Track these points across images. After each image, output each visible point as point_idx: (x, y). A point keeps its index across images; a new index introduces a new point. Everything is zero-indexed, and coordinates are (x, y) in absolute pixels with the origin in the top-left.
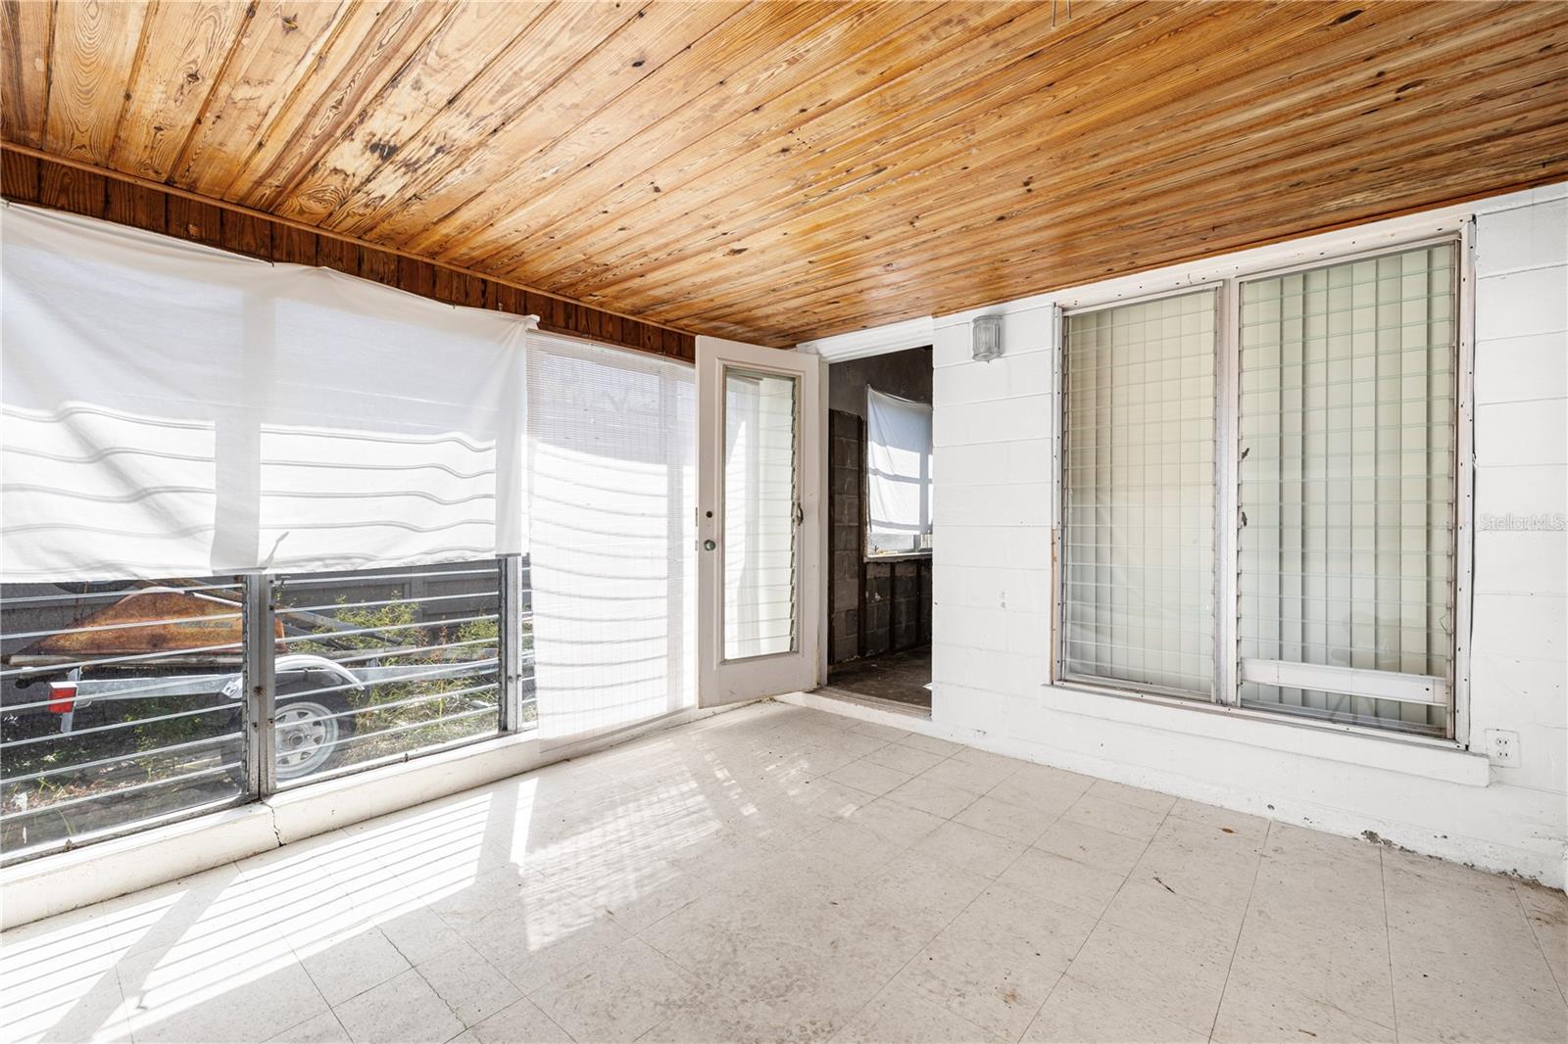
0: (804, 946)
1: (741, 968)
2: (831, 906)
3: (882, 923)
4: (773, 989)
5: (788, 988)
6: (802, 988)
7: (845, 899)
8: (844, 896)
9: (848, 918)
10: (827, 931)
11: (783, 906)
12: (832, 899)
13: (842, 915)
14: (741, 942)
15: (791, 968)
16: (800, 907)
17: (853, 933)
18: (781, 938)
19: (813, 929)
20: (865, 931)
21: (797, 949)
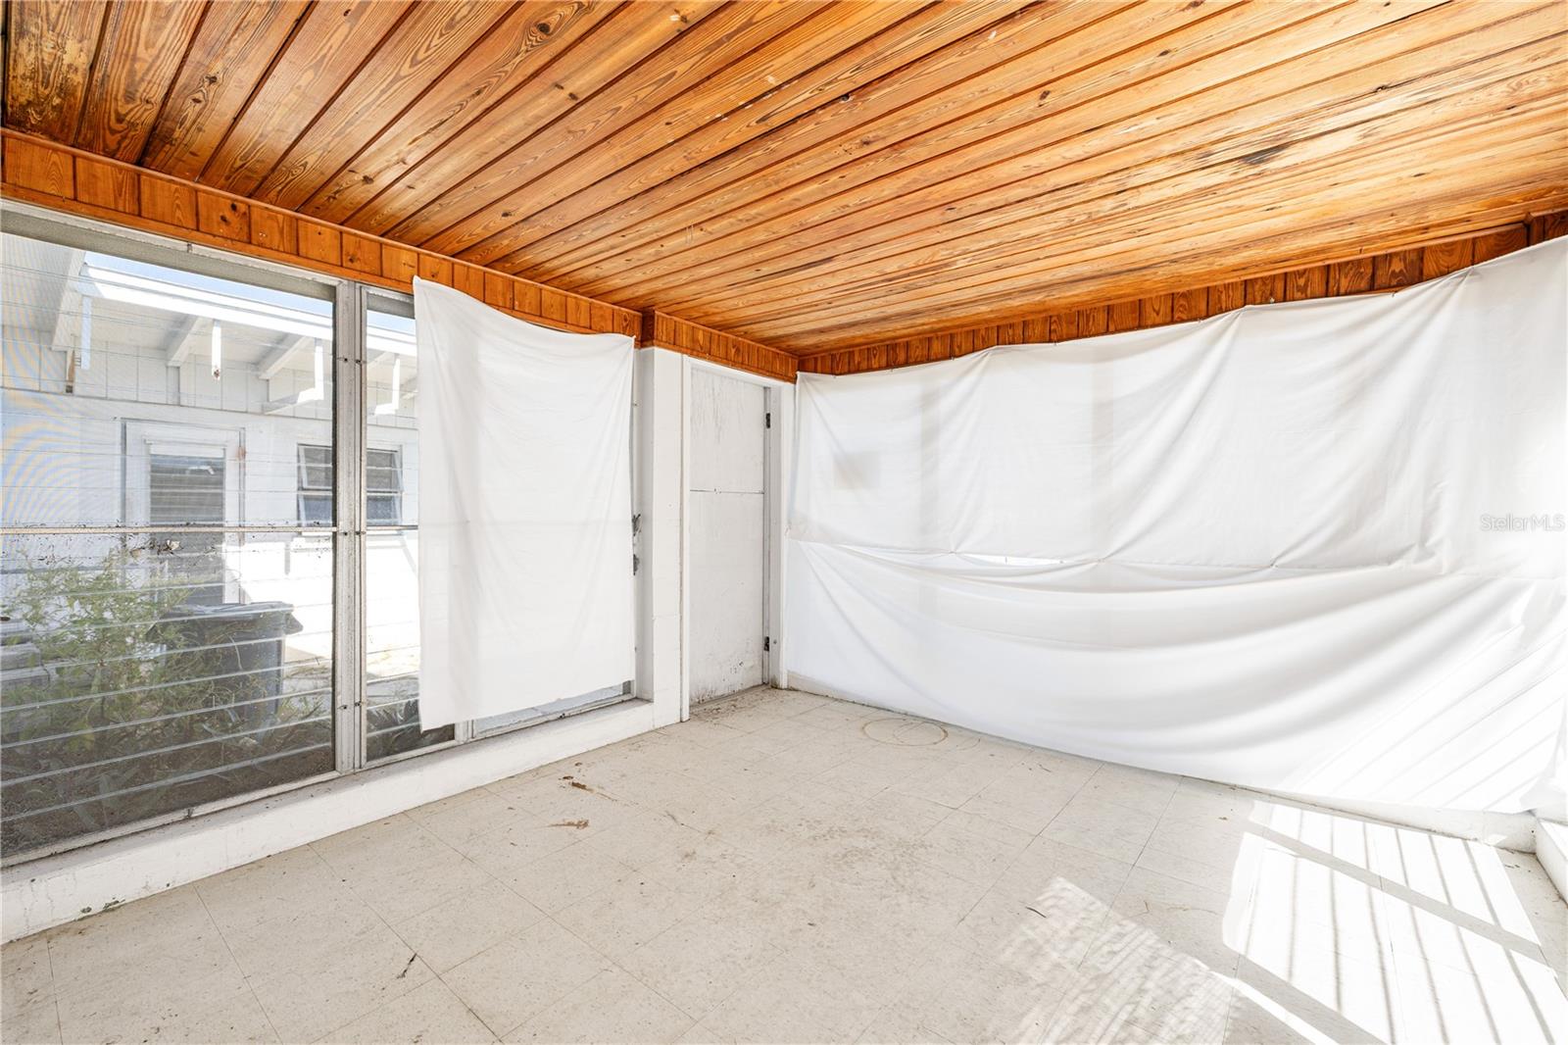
0: (837, 884)
1: (884, 867)
2: (815, 922)
3: (767, 905)
4: (856, 855)
5: (845, 856)
6: (835, 856)
7: (800, 930)
8: (801, 933)
9: (798, 910)
10: (818, 896)
11: (864, 920)
12: (814, 930)
13: (804, 912)
14: (892, 885)
15: (845, 867)
16: (847, 919)
17: (795, 895)
18: (859, 889)
19: (831, 897)
20: (784, 897)
21: (843, 881)
